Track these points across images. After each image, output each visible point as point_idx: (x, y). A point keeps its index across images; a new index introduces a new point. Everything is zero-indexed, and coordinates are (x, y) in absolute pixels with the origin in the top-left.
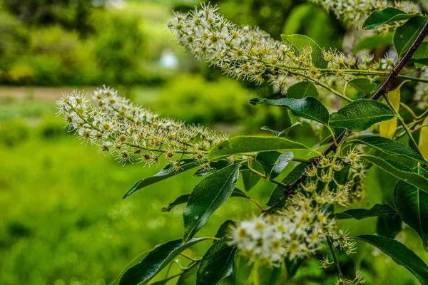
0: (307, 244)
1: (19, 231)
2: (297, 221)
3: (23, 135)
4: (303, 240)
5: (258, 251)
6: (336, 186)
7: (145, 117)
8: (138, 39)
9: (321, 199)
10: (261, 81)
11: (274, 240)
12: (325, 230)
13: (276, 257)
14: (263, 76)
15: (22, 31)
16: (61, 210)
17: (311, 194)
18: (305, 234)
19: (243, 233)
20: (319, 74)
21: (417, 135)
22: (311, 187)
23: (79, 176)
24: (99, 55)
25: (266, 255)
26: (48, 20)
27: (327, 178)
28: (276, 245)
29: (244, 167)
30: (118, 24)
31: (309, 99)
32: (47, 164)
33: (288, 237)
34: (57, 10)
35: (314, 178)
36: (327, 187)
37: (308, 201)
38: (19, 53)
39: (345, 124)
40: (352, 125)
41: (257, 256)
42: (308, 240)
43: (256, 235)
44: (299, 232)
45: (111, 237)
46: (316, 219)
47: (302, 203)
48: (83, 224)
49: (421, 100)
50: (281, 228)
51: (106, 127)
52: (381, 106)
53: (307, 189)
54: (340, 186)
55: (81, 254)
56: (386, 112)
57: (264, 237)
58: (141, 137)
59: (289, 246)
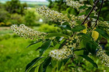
0: (66, 56)
1: (8, 58)
2: (64, 51)
3: (9, 37)
4: (65, 55)
5: (55, 57)
6: (73, 44)
7: (31, 30)
8: (34, 16)
9: (70, 46)
10: (57, 22)
11: (59, 55)
12: (70, 53)
13: (60, 59)
14: (57, 21)
15: (9, 14)
16: (18, 53)
17: (67, 45)
18: (66, 54)
19: (52, 53)
20: (69, 20)
21: (91, 33)
22: (67, 44)
23: (21, 45)
24: (25, 19)
25: (57, 58)
26: (14, 12)
27: (71, 42)
28: (59, 56)
29: (53, 40)
30: (29, 12)
31: (67, 25)
32: (14, 43)
33: (62, 54)
34: (16, 10)
35: (68, 42)
36: (71, 44)
37: (67, 47)
38: (8, 19)
39: (75, 30)
40: (76, 31)
41: (55, 58)
42: (67, 55)
43: (55, 54)
44: (65, 53)
45: (28, 58)
46: (68, 50)
47: (65, 47)
48: (22, 56)
49: (93, 26)
50: (60, 52)
51: (22, 32)
52: (83, 26)
53: (66, 44)
54: (74, 44)
55: (22, 62)
56: (84, 28)
57: (57, 54)
58: (30, 34)
59: (62, 56)
